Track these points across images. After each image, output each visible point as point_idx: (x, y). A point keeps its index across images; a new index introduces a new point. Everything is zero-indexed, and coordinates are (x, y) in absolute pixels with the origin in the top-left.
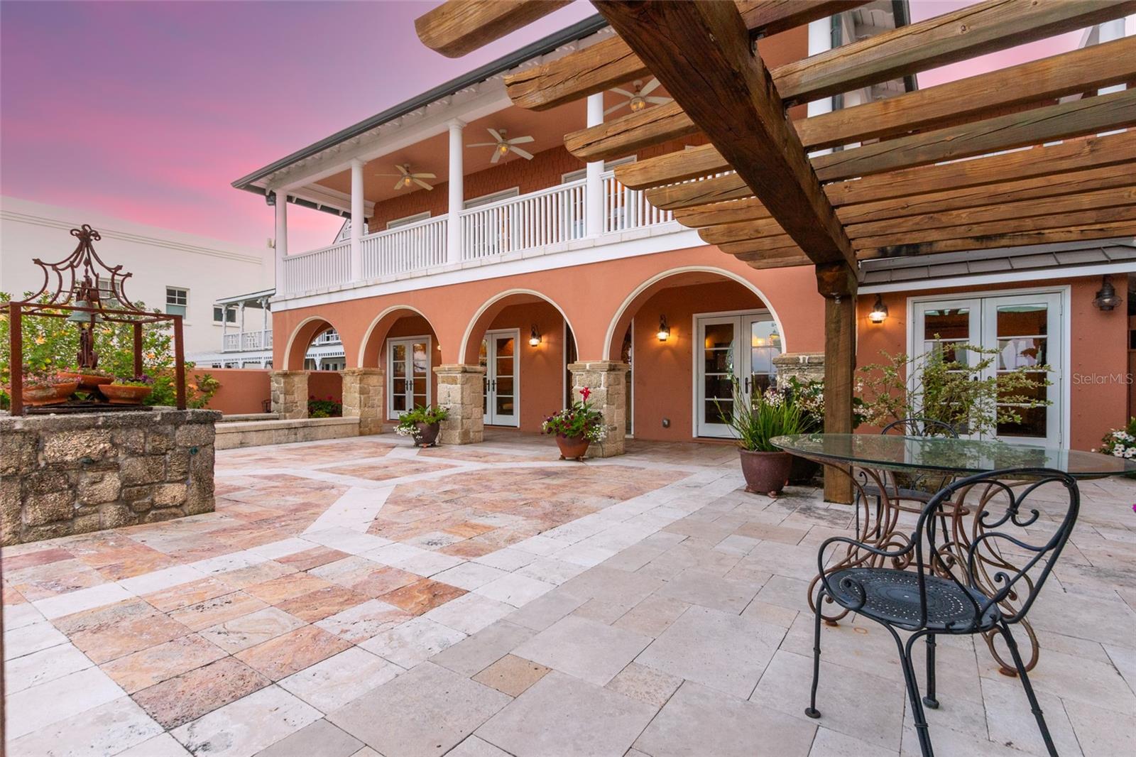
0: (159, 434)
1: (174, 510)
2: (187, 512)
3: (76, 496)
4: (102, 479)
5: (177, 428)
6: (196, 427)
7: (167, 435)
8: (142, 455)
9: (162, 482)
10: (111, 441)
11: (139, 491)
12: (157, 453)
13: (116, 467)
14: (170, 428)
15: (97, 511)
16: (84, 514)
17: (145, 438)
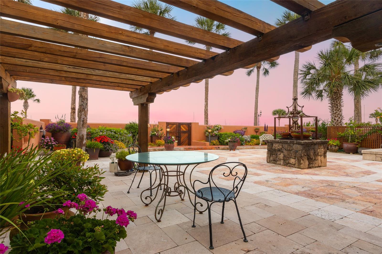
0: (290, 146)
1: (293, 165)
2: (296, 167)
3: (277, 157)
4: (281, 154)
5: (294, 145)
6: (297, 145)
7: (291, 146)
8: (287, 150)
9: (291, 158)
10: (282, 146)
11: (286, 159)
12: (289, 150)
13: (283, 152)
14: (292, 145)
15: (280, 161)
16: (278, 161)
17: (288, 146)
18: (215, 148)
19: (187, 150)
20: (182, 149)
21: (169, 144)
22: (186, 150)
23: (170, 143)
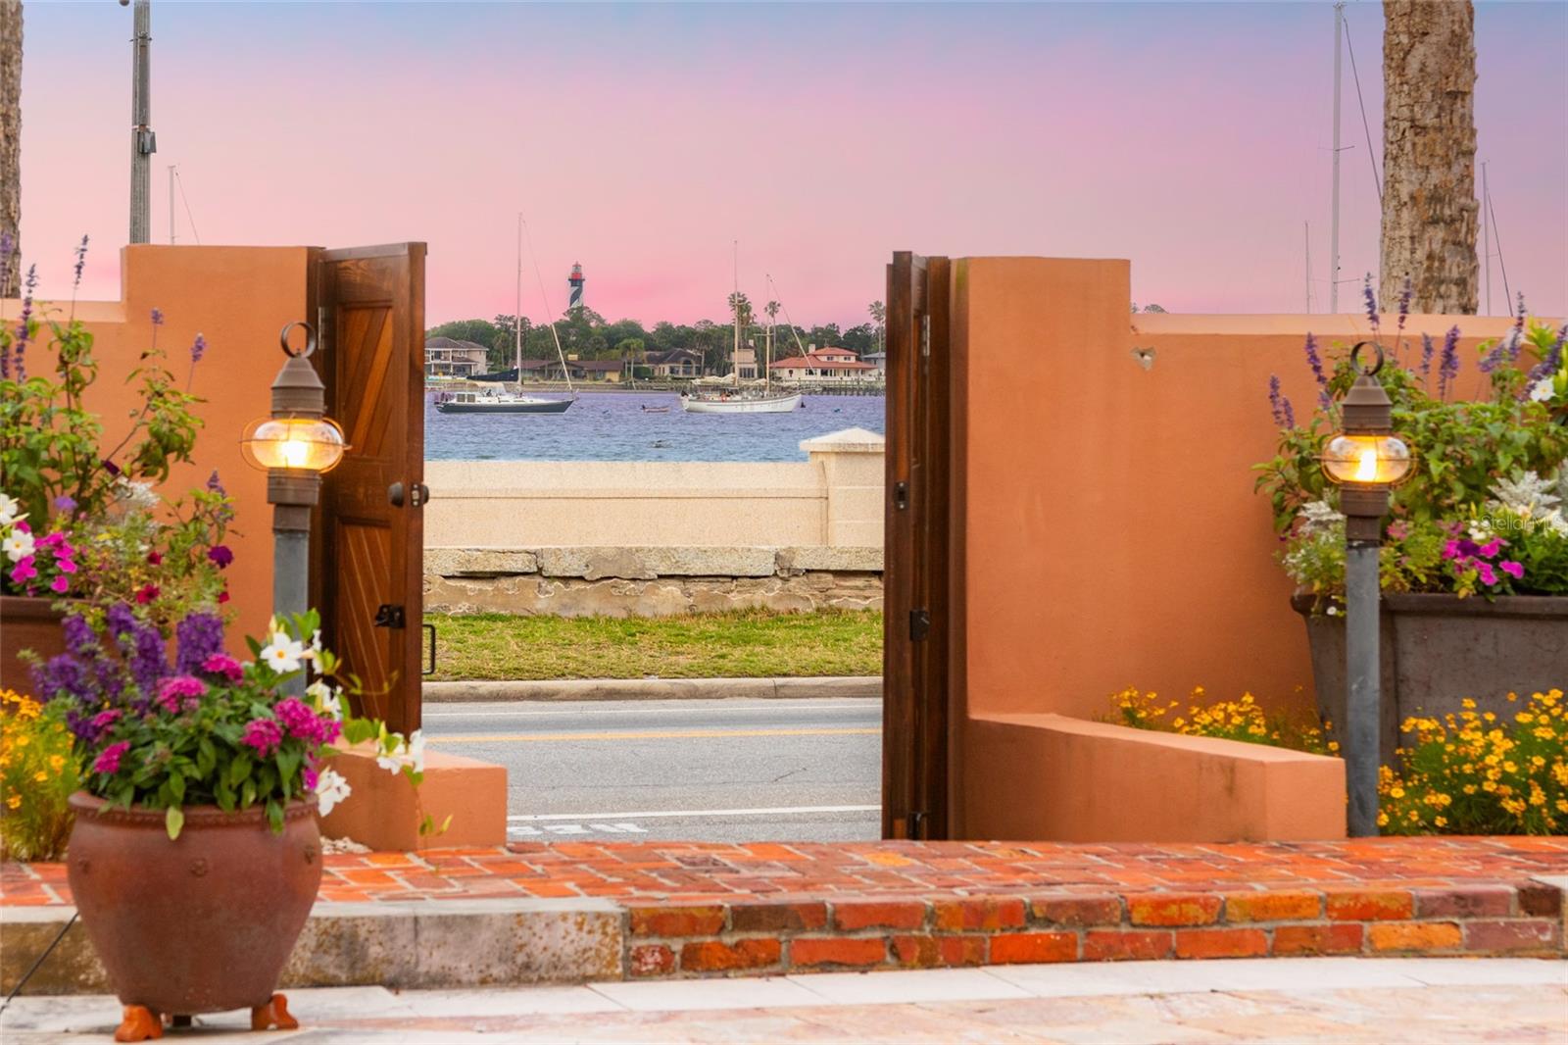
18: (1428, 909)
19: (695, 963)
20: (565, 942)
21: (175, 821)
22: (665, 969)
23: (200, 793)
